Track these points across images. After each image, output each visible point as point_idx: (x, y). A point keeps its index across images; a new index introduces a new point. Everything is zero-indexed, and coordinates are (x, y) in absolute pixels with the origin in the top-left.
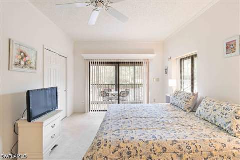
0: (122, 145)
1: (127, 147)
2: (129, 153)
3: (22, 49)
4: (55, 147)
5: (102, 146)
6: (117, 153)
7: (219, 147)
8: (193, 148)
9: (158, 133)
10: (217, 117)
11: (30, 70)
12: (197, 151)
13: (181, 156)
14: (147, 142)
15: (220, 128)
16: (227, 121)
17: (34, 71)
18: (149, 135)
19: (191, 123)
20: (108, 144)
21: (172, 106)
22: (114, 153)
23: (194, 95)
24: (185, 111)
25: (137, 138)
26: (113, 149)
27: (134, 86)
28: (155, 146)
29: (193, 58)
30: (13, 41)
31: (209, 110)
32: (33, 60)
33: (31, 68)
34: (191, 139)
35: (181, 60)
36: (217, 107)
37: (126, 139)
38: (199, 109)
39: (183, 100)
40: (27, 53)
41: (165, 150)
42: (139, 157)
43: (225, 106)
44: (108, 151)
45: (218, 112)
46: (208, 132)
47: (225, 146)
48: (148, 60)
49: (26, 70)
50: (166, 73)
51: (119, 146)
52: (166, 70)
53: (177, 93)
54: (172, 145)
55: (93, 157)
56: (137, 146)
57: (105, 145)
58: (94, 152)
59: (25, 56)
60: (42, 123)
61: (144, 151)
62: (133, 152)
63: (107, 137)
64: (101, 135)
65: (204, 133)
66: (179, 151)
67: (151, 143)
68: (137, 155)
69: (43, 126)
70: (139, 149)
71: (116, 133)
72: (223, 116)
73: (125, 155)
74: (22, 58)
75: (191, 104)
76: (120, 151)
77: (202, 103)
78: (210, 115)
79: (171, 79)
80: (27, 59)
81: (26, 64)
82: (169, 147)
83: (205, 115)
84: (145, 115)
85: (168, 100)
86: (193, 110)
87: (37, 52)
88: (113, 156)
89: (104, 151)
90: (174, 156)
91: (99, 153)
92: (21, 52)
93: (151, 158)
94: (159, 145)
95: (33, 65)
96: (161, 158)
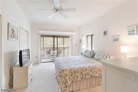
0: (72, 70)
1: (74, 70)
2: (75, 72)
3: (13, 28)
4: (31, 80)
5: (64, 71)
6: (70, 73)
8: (95, 68)
9: (83, 65)
10: (101, 58)
11: (15, 40)
12: (96, 69)
13: (91, 71)
14: (80, 68)
17: (17, 40)
18: (80, 66)
19: (93, 61)
21: (84, 57)
23: (93, 51)
24: (90, 58)
25: (76, 67)
26: (69, 71)
29: (92, 35)
31: (98, 56)
32: (16, 34)
34: (94, 65)
35: (87, 36)
37: (73, 68)
40: (15, 30)
41: (86, 69)
45: (101, 57)
46: (99, 63)
48: (72, 35)
50: (80, 42)
51: (71, 70)
52: (80, 40)
53: (86, 51)
54: (89, 68)
55: (61, 75)
56: (77, 69)
57: (66, 70)
58: (61, 73)
59: (14, 32)
60: (28, 67)
61: (80, 71)
62: (76, 71)
63: (65, 68)
64: (61, 68)
65: (97, 64)
66: (91, 69)
67: (81, 68)
68: (77, 72)
73: (73, 73)
75: (92, 55)
76: (71, 72)
77: (96, 54)
79: (83, 44)
80: (14, 33)
81: (14, 36)
82: (88, 68)
84: (75, 60)
85: (82, 54)
86: (93, 57)
87: (18, 29)
88: (69, 74)
89: (66, 73)
90: (89, 71)
91: (64, 73)
92: (12, 30)
93: (82, 73)
94: (84, 68)
95: (16, 37)
96: (85, 72)
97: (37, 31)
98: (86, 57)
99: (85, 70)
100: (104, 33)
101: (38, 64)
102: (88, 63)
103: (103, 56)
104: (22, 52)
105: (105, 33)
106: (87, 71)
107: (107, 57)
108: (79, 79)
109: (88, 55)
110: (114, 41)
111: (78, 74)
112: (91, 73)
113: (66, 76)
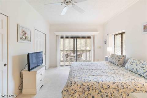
1: (87, 85)
2: (89, 88)
3: (24, 29)
4: (42, 86)
5: (73, 84)
6: (81, 88)
7: (140, 85)
8: (125, 86)
9: (104, 78)
10: (138, 69)
11: (27, 42)
12: (127, 88)
13: (118, 90)
14: (98, 83)
16: (144, 71)
17: (29, 42)
18: (99, 79)
19: (122, 73)
20: (76, 83)
21: (109, 63)
22: (80, 88)
24: (118, 66)
25: (92, 81)
26: (79, 86)
27: (85, 51)
28: (103, 84)
29: (122, 34)
30: (19, 25)
31: (133, 65)
32: (29, 36)
33: (28, 40)
34: (123, 81)
35: (115, 35)
36: (138, 63)
37: (86, 81)
38: (127, 64)
39: (117, 60)
40: (26, 32)
41: (109, 87)
42: (94, 91)
43: (143, 62)
44: (77, 87)
45: (139, 66)
46: (133, 77)
47: (144, 85)
48: (94, 35)
49: (26, 41)
50: (105, 43)
51: (83, 85)
52: (105, 41)
53: (113, 55)
54: (113, 84)
55: (68, 90)
56: (93, 85)
57: (75, 84)
58: (68, 87)
59: (25, 34)
60: (36, 72)
61: (97, 87)
62: (91, 88)
63: (75, 80)
64: (71, 78)
65: (131, 78)
66: (117, 88)
67: (100, 83)
68: (93, 90)
69: (36, 74)
70: (94, 86)
71: (79, 78)
72: (142, 68)
73: (86, 89)
74: (24, 35)
75: (121, 62)
76: (83, 87)
77: (129, 61)
78: (134, 68)
79: (108, 47)
80: (26, 35)
81: (25, 38)
82: (111, 85)
84: (94, 68)
85: (107, 59)
86: (123, 65)
87: (31, 31)
88: (80, 90)
89: (74, 87)
90: (114, 90)
91: (71, 88)
92: (23, 31)
93: (101, 91)
95: (29, 39)
97: (55, 32)
98: (112, 64)
99: (106, 87)
101: (56, 67)
102: (114, 75)
103: (143, 66)
104: (30, 55)
106: (110, 90)
109: (114, 62)
111: (93, 93)
113: (75, 92)
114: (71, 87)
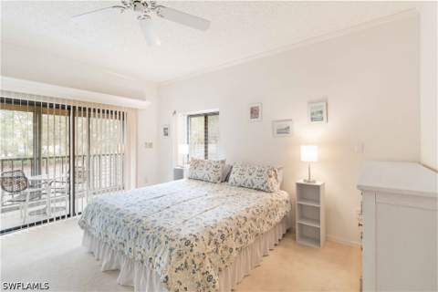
0: (213, 231)
2: (223, 237)
5: (193, 242)
6: (212, 242)
7: (270, 202)
10: (254, 180)
13: (255, 220)
14: (230, 218)
15: (258, 190)
20: (200, 238)
22: (209, 244)
24: (215, 183)
25: (219, 219)
26: (207, 241)
28: (238, 218)
29: (206, 116)
31: (244, 176)
35: (188, 117)
36: (251, 171)
37: (212, 224)
38: (232, 176)
39: (211, 171)
41: (245, 219)
44: (204, 245)
48: (136, 109)
50: (166, 135)
51: (211, 234)
52: (165, 129)
54: (248, 212)
55: (186, 264)
56: (226, 226)
57: (197, 240)
58: (185, 257)
62: (225, 233)
63: (187, 232)
67: (233, 217)
68: (229, 236)
70: (229, 227)
72: (259, 178)
73: (220, 241)
75: (221, 173)
76: (213, 238)
78: (247, 180)
82: (247, 216)
83: (240, 181)
88: (210, 249)
89: (200, 247)
90: (252, 222)
91: (195, 252)
93: (238, 233)
94: (240, 216)
96: (245, 229)
98: (200, 182)
99: (242, 221)
100: (252, 112)
103: (259, 174)
105: (254, 112)
106: (248, 224)
107: (270, 176)
108: (235, 254)
109: (206, 177)
110: (278, 133)
112: (255, 228)
113: (204, 258)
114: (191, 251)
